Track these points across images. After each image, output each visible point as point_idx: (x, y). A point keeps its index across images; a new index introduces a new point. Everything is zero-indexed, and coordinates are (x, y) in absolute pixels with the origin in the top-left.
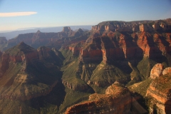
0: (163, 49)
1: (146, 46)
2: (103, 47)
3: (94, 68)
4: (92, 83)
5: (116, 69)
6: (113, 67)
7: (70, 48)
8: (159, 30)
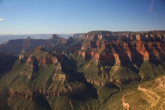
0: (157, 54)
1: (144, 51)
2: (114, 52)
3: (110, 69)
4: (114, 81)
5: (129, 69)
6: (126, 68)
7: (80, 53)
8: (151, 39)
